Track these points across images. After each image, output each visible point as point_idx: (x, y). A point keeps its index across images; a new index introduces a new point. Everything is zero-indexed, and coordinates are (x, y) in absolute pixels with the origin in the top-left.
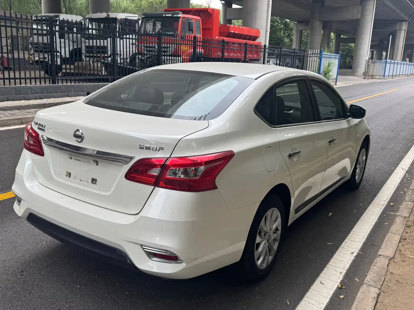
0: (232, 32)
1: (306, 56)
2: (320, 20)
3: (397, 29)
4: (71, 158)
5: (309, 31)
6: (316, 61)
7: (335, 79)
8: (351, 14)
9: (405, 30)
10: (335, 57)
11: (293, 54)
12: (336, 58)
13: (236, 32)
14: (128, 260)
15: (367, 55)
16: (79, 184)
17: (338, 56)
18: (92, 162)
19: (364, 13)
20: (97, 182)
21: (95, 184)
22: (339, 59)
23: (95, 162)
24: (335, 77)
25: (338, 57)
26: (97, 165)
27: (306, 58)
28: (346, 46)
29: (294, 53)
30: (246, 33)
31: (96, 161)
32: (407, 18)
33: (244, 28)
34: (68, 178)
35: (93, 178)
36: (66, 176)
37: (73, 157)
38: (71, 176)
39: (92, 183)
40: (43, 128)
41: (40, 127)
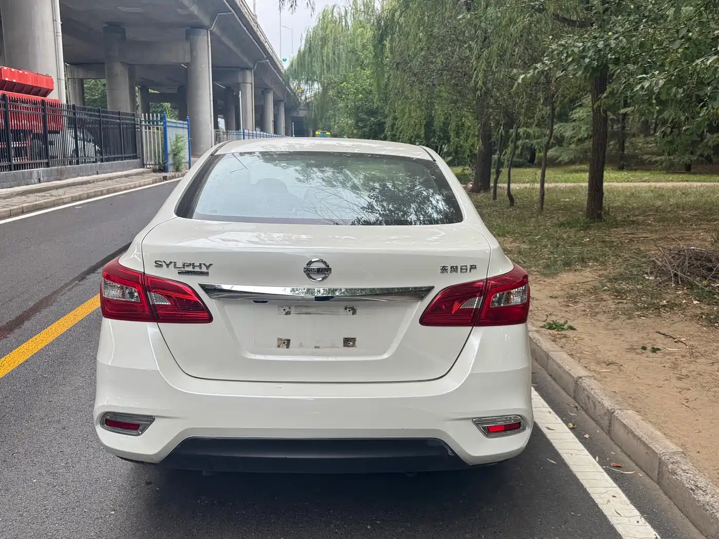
0: (7, 79)
1: (137, 124)
2: (122, 62)
3: (240, 82)
4: (288, 313)
5: (104, 81)
6: (158, 134)
7: (187, 162)
8: (176, 55)
9: (252, 84)
10: (182, 126)
11: (118, 121)
12: (183, 128)
13: (14, 81)
14: (450, 451)
15: (211, 123)
16: (314, 354)
17: (186, 124)
18: (342, 310)
19: (194, 54)
20: (356, 342)
21: (353, 346)
22: (188, 129)
23: (348, 310)
24: (187, 160)
25: (186, 126)
26: (354, 313)
27: (138, 128)
28: (158, 107)
29: (120, 120)
30: (30, 84)
31: (350, 308)
32: (250, 65)
33: (26, 73)
34: (283, 349)
35: (346, 339)
36: (279, 347)
37: (293, 310)
38: (291, 345)
39: (344, 346)
40: (204, 269)
41: (190, 269)
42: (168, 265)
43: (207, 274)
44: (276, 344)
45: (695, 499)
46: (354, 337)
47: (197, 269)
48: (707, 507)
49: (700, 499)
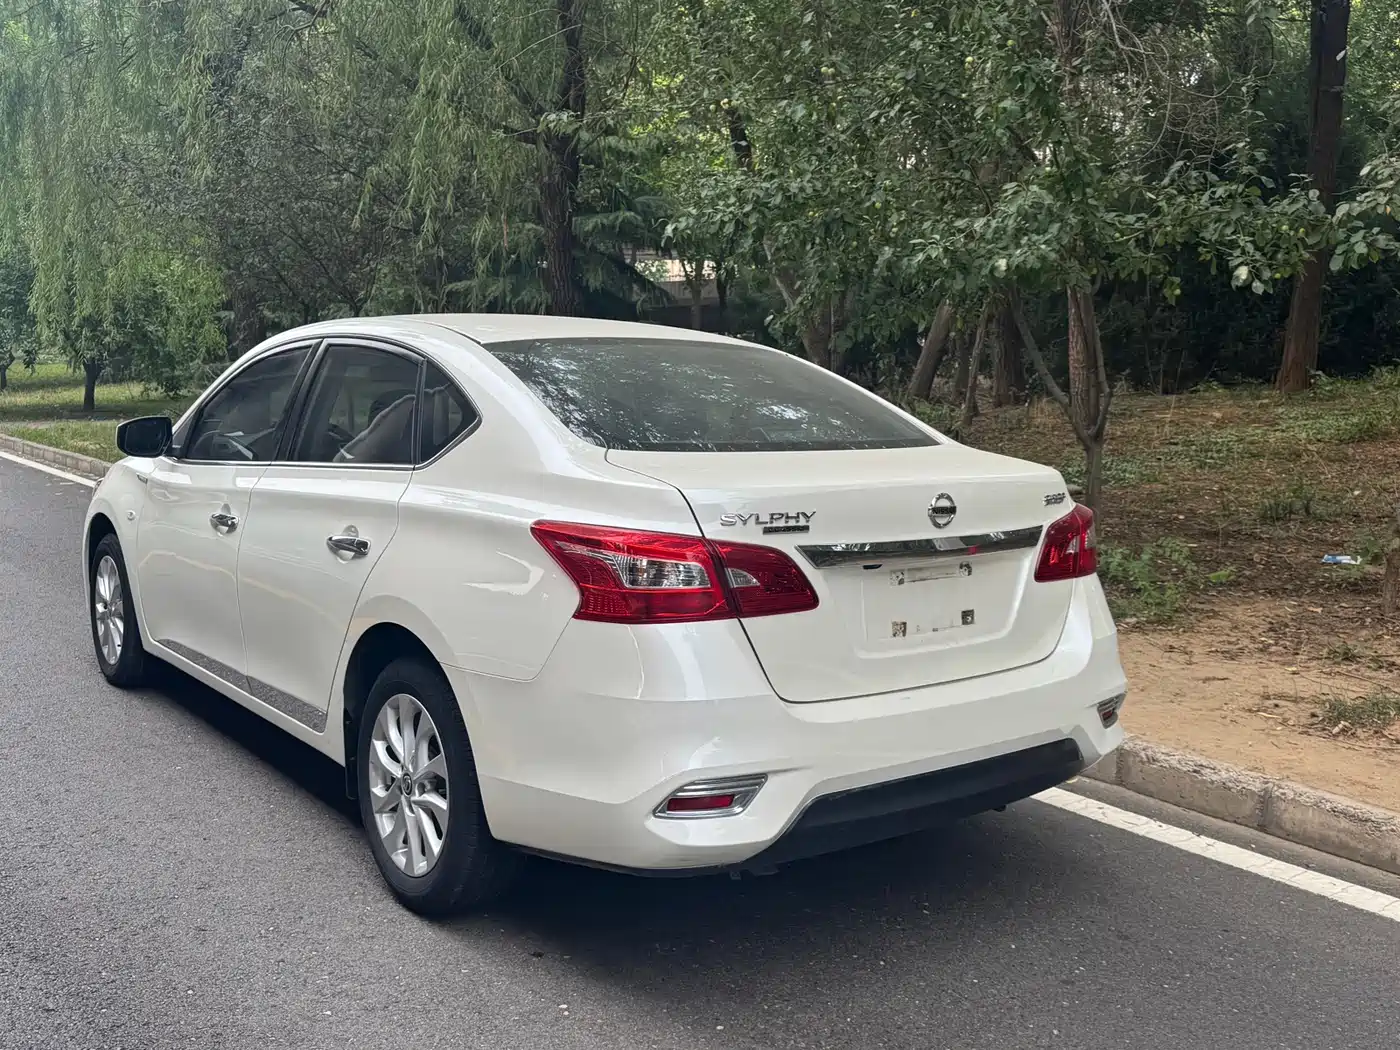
16: (932, 641)
18: (958, 570)
20: (975, 616)
21: (972, 622)
23: (964, 567)
26: (969, 573)
34: (900, 638)
35: (964, 612)
36: (894, 635)
37: (906, 577)
38: (907, 631)
39: (963, 623)
40: (802, 522)
41: (781, 523)
42: (745, 522)
43: (805, 529)
44: (891, 632)
45: (1204, 781)
46: (971, 609)
47: (792, 523)
48: (1230, 785)
49: (1214, 779)
